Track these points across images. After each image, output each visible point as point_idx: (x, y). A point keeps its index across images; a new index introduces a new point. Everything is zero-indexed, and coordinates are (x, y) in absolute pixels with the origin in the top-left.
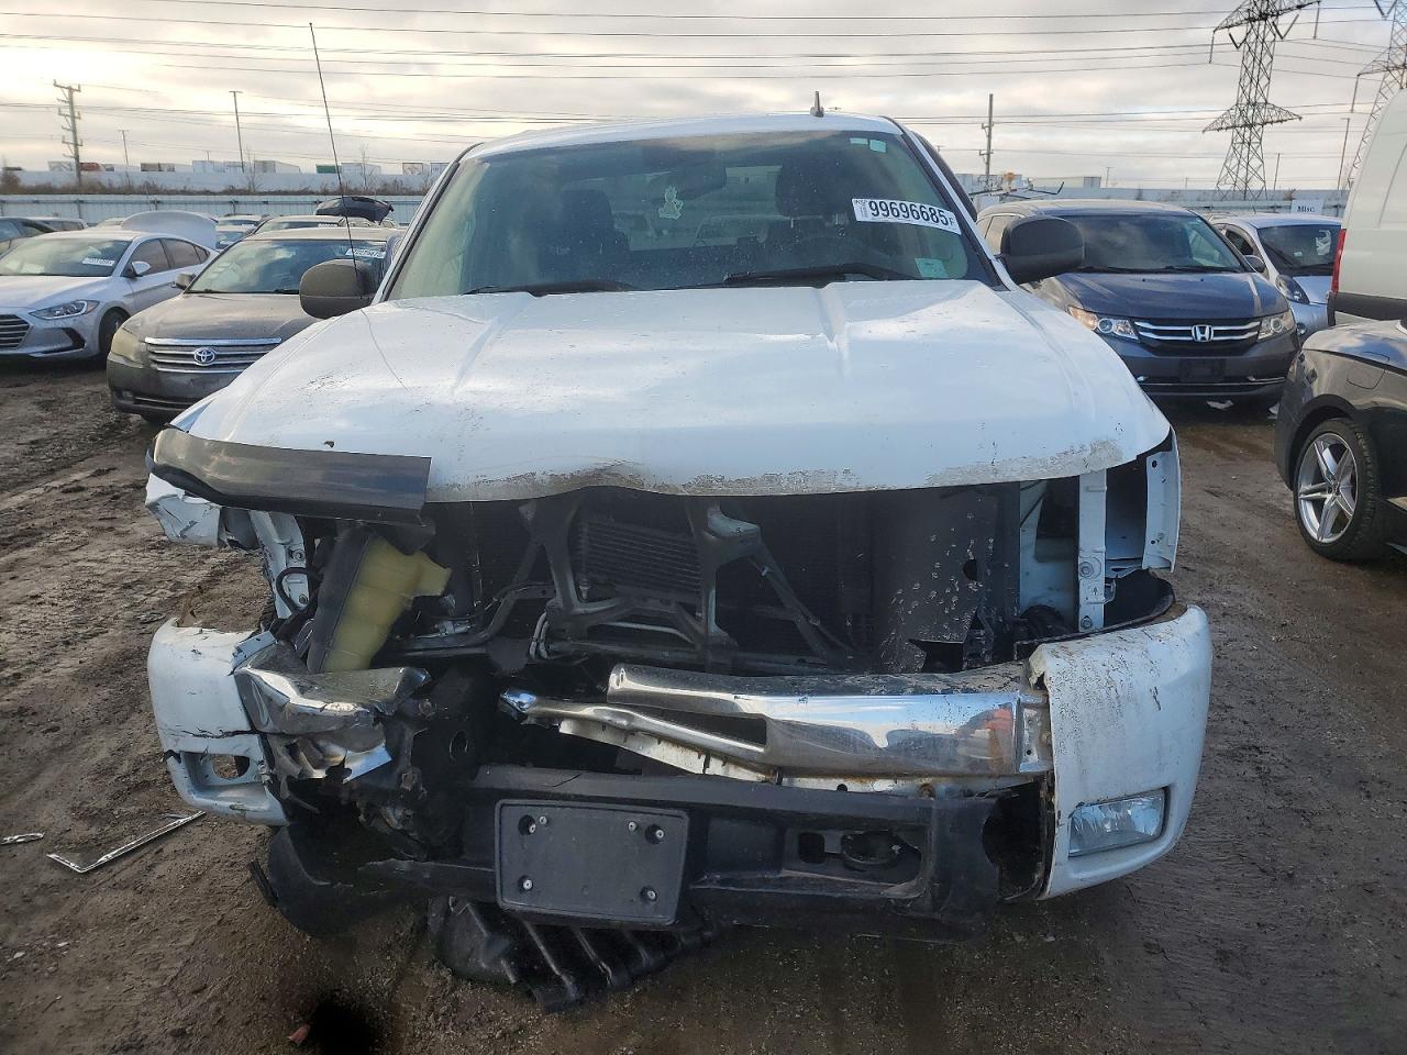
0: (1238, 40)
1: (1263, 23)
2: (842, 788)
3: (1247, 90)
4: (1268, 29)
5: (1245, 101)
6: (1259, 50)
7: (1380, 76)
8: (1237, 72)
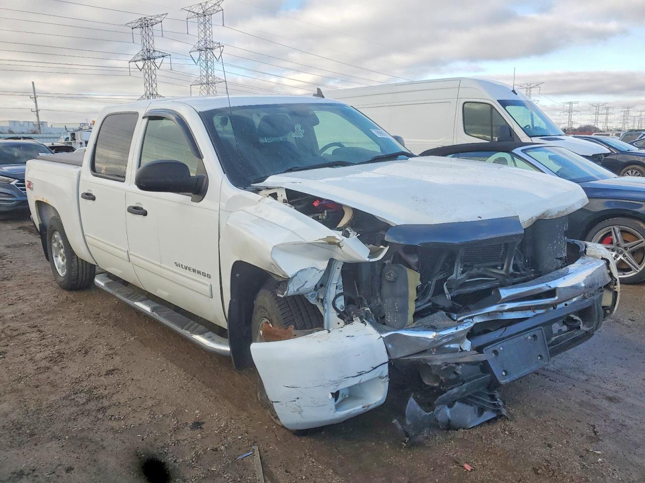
0: (141, 67)
1: (149, 61)
2: (566, 305)
3: (148, 88)
4: (151, 64)
5: (148, 93)
6: (150, 72)
7: (199, 86)
8: (143, 81)
